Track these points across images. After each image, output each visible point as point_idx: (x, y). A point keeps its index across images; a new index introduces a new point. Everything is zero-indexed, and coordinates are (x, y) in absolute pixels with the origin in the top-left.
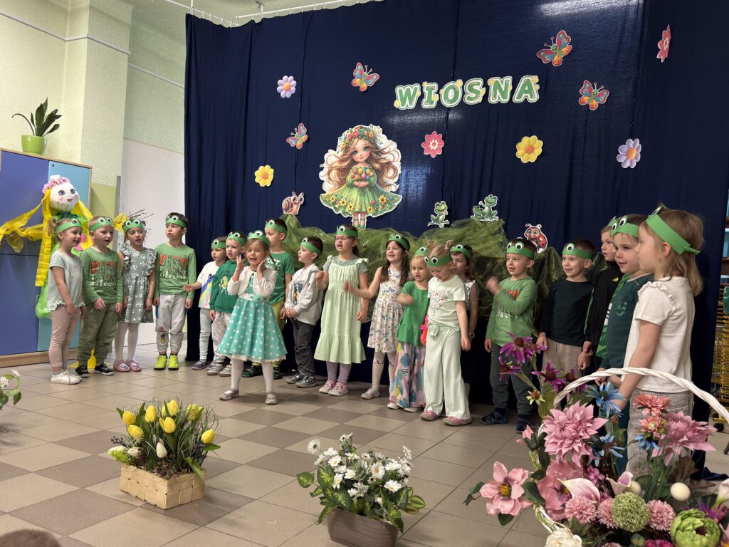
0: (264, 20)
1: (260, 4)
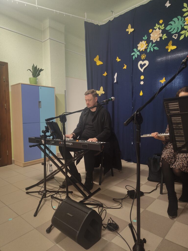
1: (113, 12)
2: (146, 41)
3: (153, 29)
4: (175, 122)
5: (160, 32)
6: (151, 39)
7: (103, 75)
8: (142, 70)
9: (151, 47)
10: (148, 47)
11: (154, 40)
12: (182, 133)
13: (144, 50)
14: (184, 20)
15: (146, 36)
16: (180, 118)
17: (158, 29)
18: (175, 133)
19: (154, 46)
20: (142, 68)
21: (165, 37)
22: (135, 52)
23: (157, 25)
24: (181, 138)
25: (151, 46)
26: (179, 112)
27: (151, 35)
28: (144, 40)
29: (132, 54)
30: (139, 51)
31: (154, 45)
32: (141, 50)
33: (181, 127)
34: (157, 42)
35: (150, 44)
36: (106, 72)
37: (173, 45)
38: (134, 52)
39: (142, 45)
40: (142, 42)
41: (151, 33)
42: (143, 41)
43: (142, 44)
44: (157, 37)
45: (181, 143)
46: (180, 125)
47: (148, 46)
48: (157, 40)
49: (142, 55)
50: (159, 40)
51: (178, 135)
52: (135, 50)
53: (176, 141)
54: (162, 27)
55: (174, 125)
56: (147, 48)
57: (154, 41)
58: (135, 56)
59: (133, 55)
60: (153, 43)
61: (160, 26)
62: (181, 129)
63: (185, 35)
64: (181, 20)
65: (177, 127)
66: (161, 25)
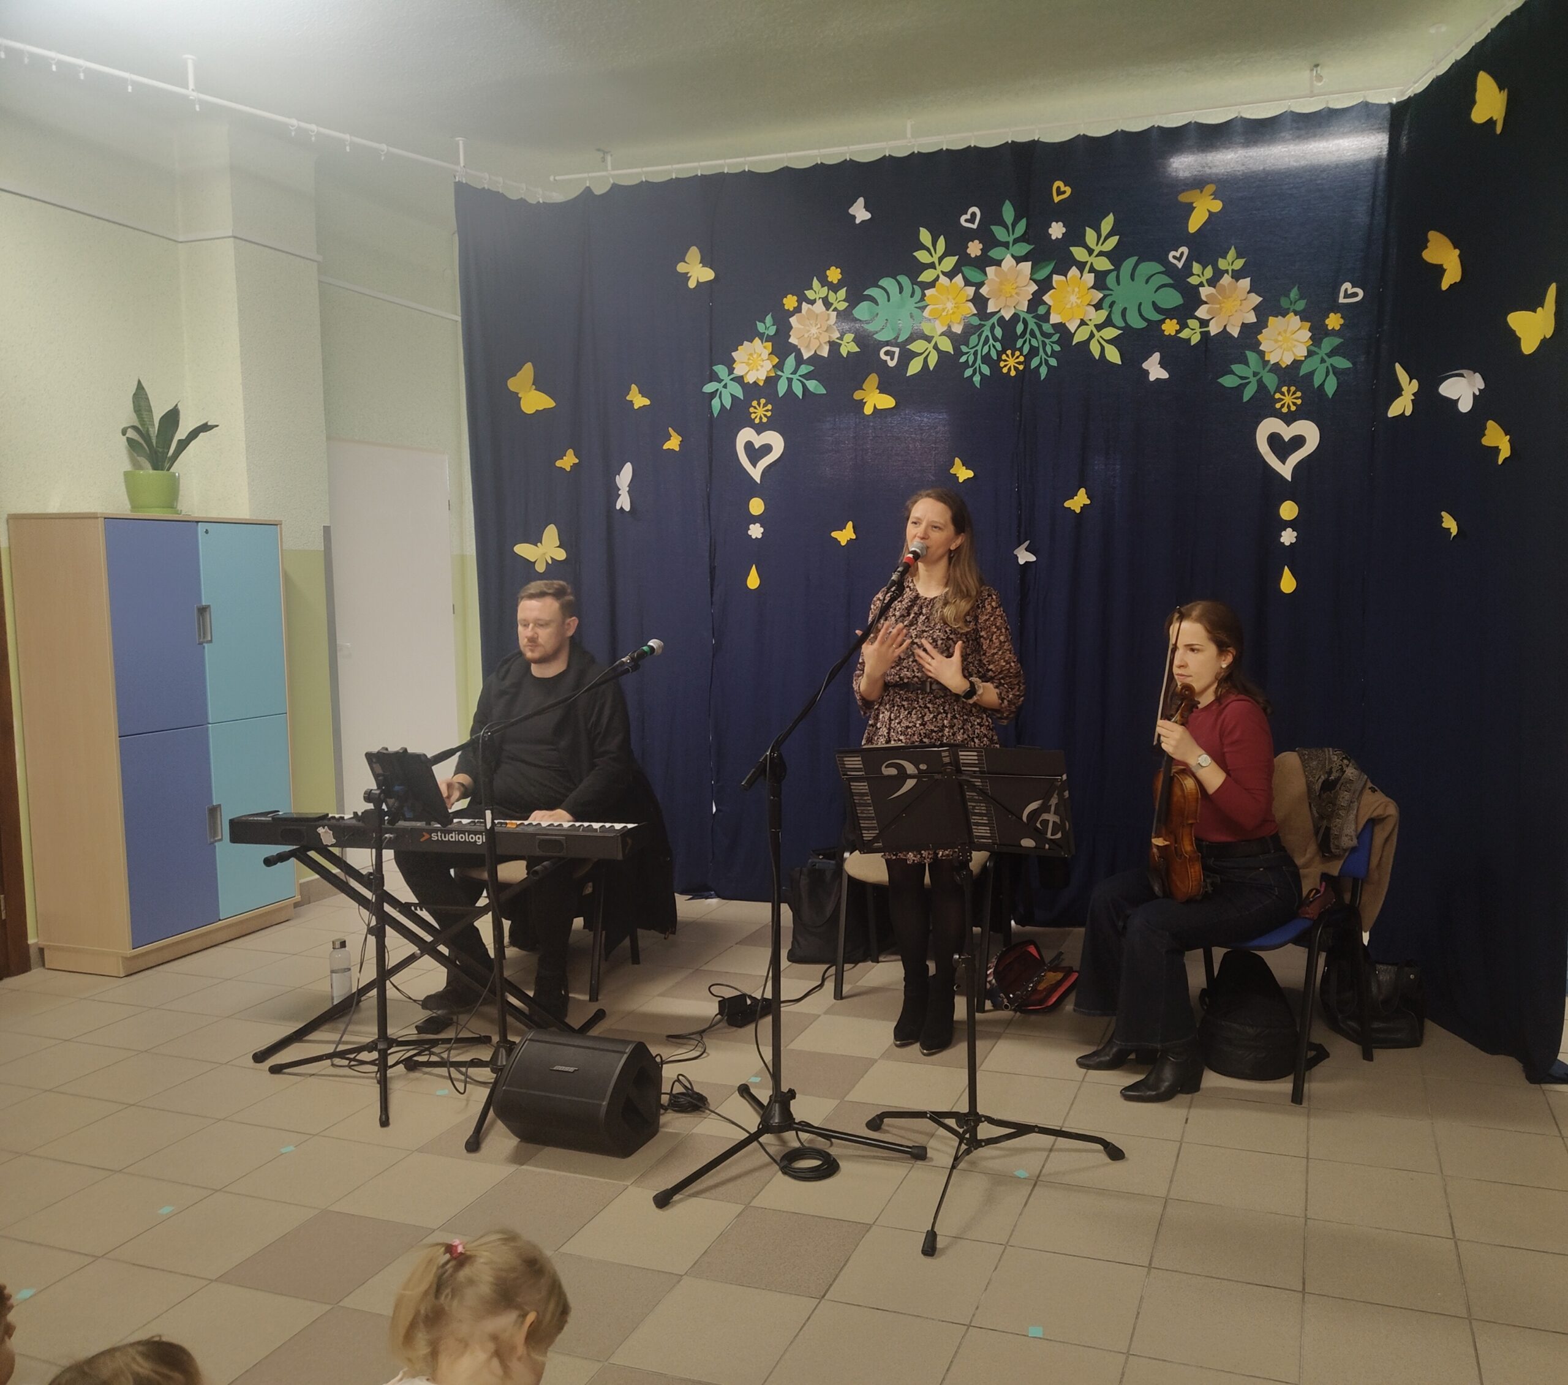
0: (615, 187)
1: (605, 153)
2: (769, 344)
3: (802, 299)
4: (858, 791)
5: (828, 320)
6: (793, 340)
7: (559, 463)
8: (756, 473)
9: (795, 377)
10: (779, 373)
11: (808, 347)
12: (871, 812)
13: (761, 384)
14: (922, 299)
15: (769, 319)
16: (866, 784)
17: (819, 306)
18: (859, 811)
19: (808, 376)
20: (754, 464)
21: (848, 347)
22: (720, 381)
23: (816, 283)
24: (870, 822)
25: (794, 372)
26: (863, 773)
27: (793, 320)
28: (761, 336)
29: (709, 388)
30: (739, 380)
31: (804, 369)
32: (750, 379)
33: (868, 801)
34: (815, 359)
35: (791, 361)
36: (570, 452)
37: (883, 389)
38: (714, 377)
39: (755, 356)
40: (751, 341)
41: (792, 314)
42: (757, 341)
43: (751, 355)
44: (817, 338)
45: (870, 832)
46: (866, 798)
47: (779, 366)
48: (818, 353)
49: (755, 403)
50: (825, 352)
51: (864, 815)
52: (721, 370)
53: (861, 829)
54: (839, 299)
55: (855, 798)
56: (778, 377)
57: (806, 355)
58: (720, 397)
59: (712, 395)
60: (800, 361)
61: (832, 295)
62: (868, 805)
63: (926, 359)
64: (912, 296)
65: (862, 801)
66: (834, 288)
